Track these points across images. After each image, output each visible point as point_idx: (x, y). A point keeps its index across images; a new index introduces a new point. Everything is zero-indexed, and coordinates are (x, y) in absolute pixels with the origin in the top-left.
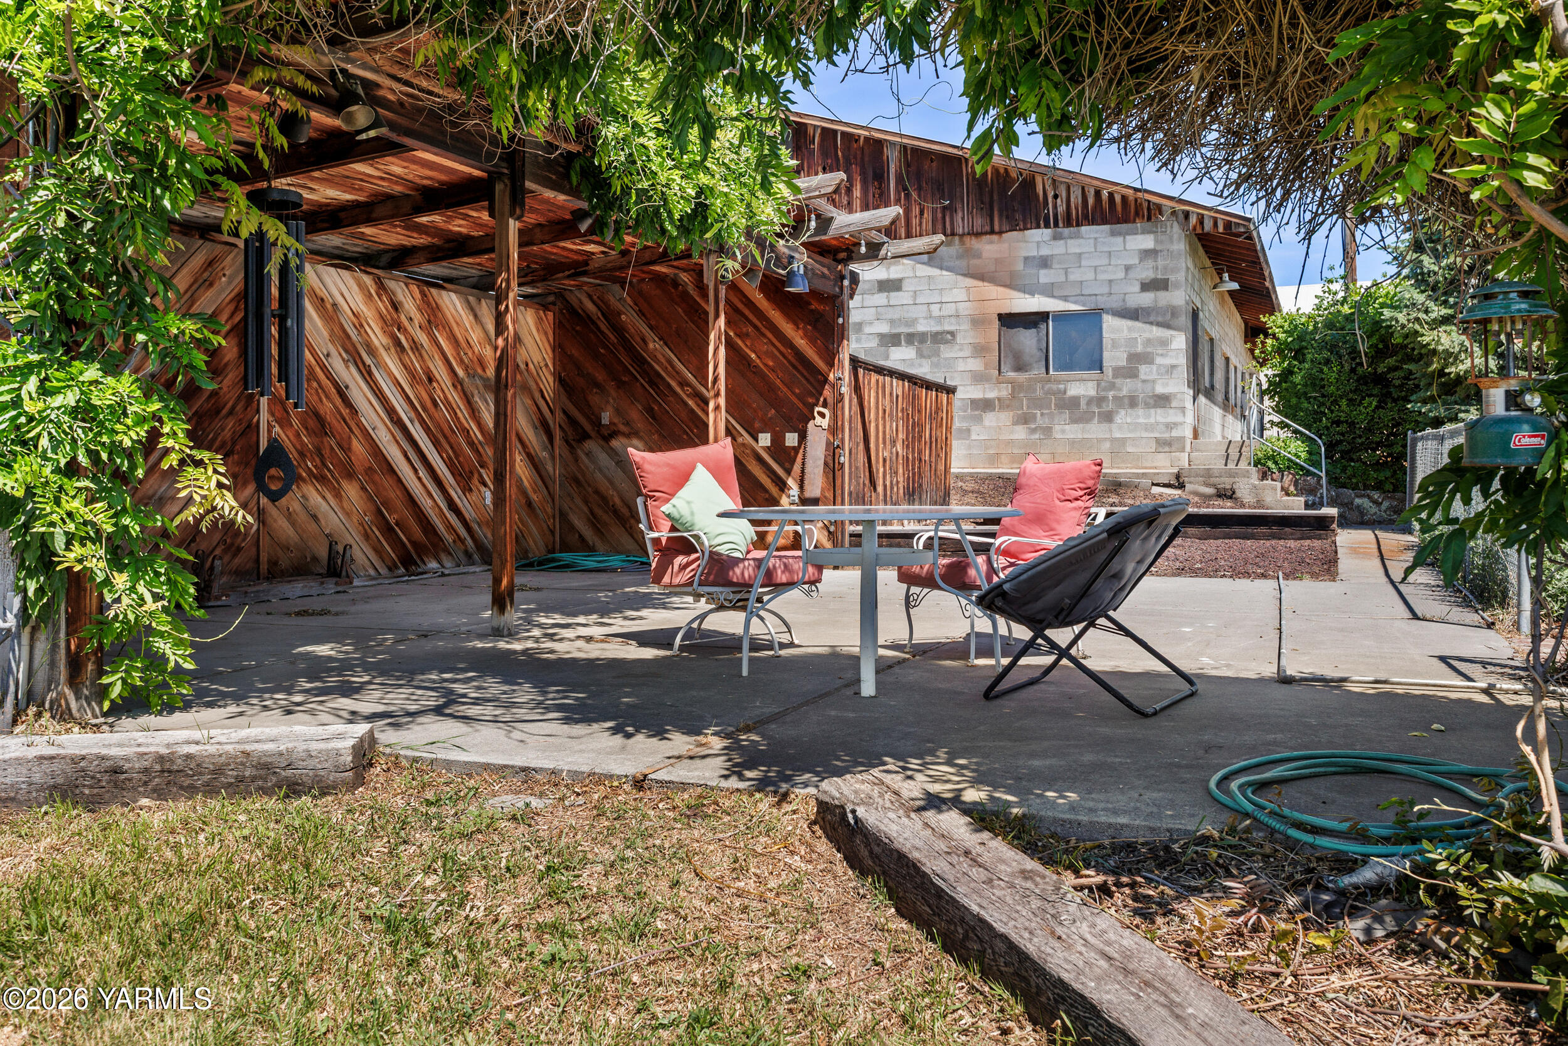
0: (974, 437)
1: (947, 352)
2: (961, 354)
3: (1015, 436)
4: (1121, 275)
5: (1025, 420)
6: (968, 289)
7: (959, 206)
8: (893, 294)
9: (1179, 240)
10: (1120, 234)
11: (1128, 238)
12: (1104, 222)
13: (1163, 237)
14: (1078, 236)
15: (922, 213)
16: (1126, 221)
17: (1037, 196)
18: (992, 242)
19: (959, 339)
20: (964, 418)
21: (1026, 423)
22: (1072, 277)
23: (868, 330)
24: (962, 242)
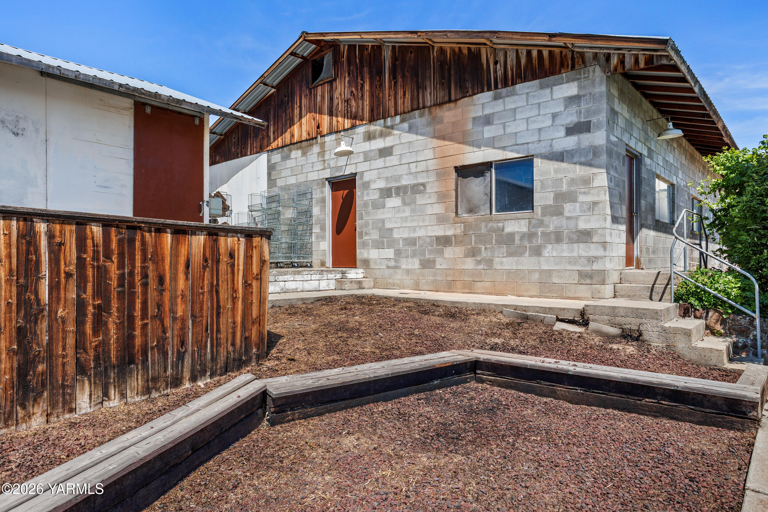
0: (438, 266)
1: (421, 200)
2: (430, 201)
3: (466, 267)
4: (549, 123)
5: (473, 253)
6: (434, 148)
7: (428, 84)
8: (388, 158)
9: (601, 83)
10: (548, 86)
11: (555, 88)
12: (534, 77)
13: (586, 83)
14: (514, 94)
15: (404, 95)
16: (553, 73)
17: (482, 65)
18: (450, 109)
19: (428, 190)
20: (431, 252)
21: (473, 256)
22: (509, 130)
23: (373, 186)
24: (430, 113)
